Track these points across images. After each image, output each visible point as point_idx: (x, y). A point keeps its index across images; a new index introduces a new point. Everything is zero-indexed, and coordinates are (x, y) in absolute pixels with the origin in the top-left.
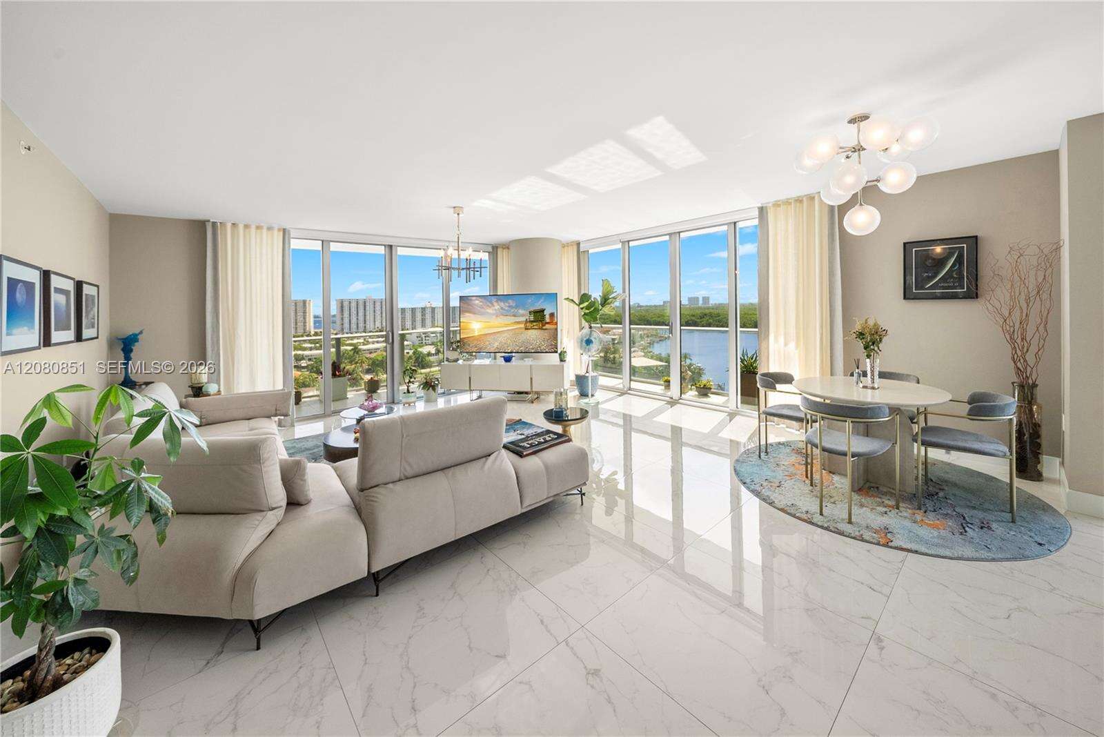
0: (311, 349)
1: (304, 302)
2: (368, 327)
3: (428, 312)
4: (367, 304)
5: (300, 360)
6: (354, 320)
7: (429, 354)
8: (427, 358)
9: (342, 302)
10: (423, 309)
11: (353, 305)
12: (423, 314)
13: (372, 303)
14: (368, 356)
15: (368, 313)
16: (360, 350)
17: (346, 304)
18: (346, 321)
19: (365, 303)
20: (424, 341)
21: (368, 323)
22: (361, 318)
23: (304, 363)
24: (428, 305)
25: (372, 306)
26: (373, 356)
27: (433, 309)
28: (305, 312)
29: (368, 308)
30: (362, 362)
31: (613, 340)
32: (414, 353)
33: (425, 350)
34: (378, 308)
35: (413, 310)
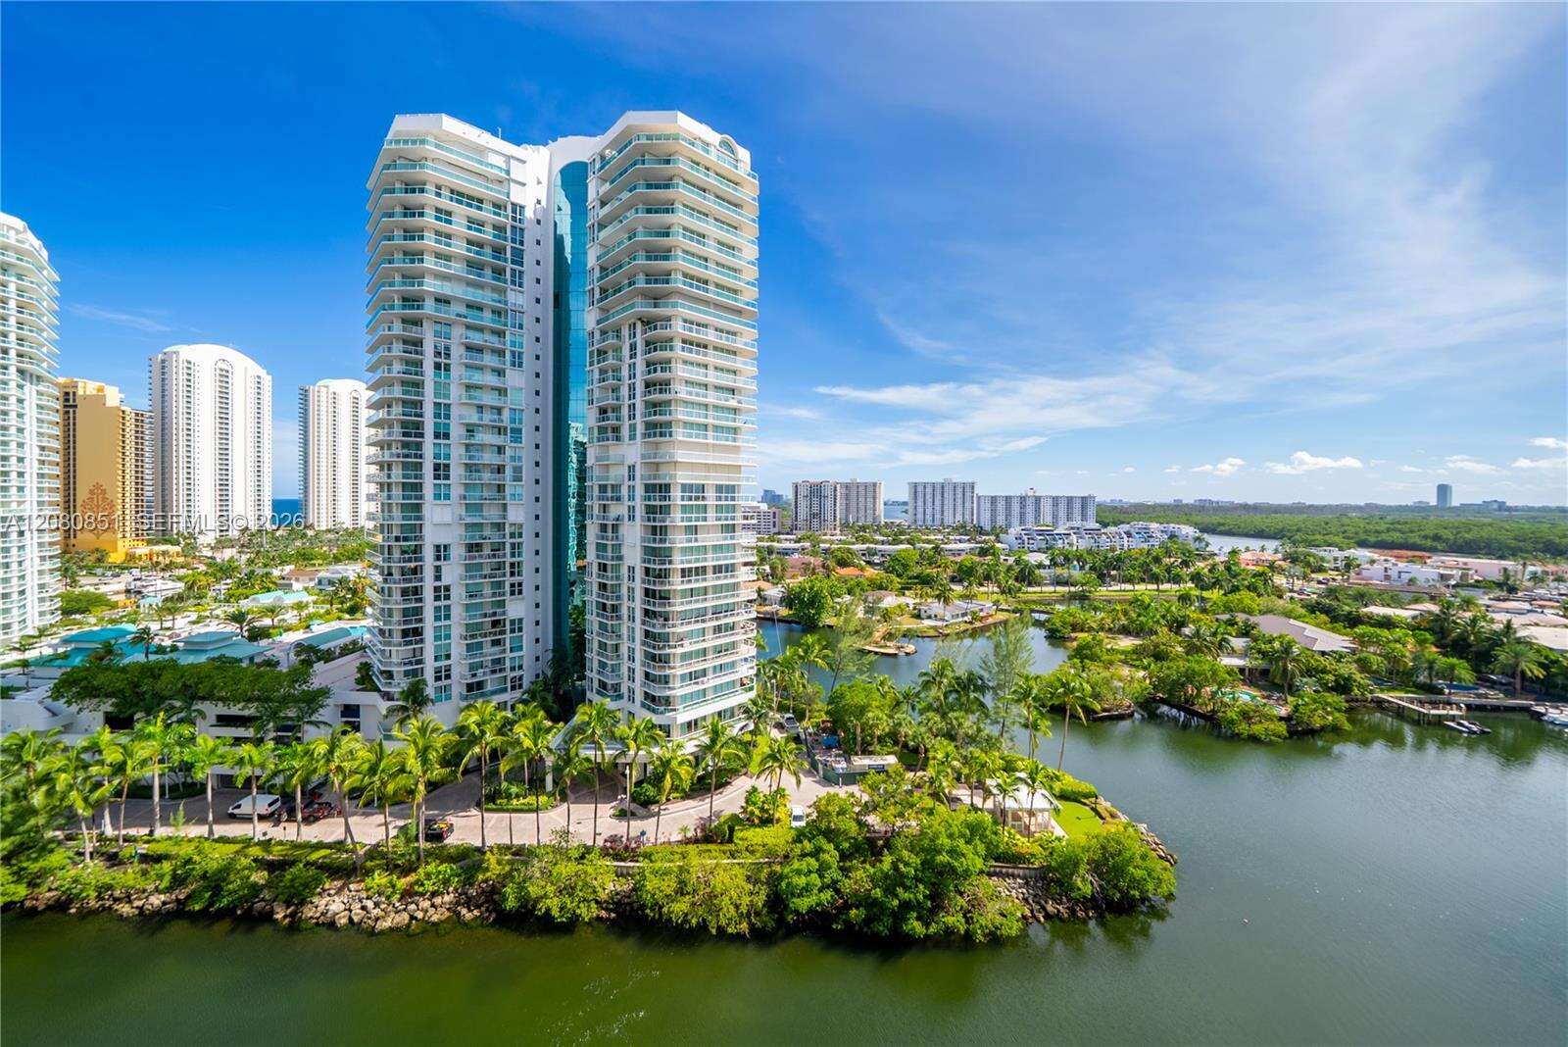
0: (883, 543)
1: (875, 485)
2: (946, 520)
3: (1030, 503)
4: (946, 489)
5: (873, 555)
6: (929, 511)
7: (1040, 566)
8: (1037, 572)
9: (915, 485)
10: (1023, 499)
11: (929, 490)
12: (1023, 506)
13: (951, 487)
14: (952, 558)
15: (946, 502)
16: (942, 550)
17: (920, 489)
18: (920, 510)
19: (943, 487)
20: (1026, 545)
21: (946, 514)
22: (938, 508)
23: (877, 559)
24: (1030, 493)
25: (951, 493)
26: (958, 559)
27: (1038, 500)
28: (874, 498)
29: (946, 495)
30: (946, 567)
31: (1443, 577)
32: (1017, 562)
33: (1034, 558)
34: (959, 496)
35: (1008, 499)
